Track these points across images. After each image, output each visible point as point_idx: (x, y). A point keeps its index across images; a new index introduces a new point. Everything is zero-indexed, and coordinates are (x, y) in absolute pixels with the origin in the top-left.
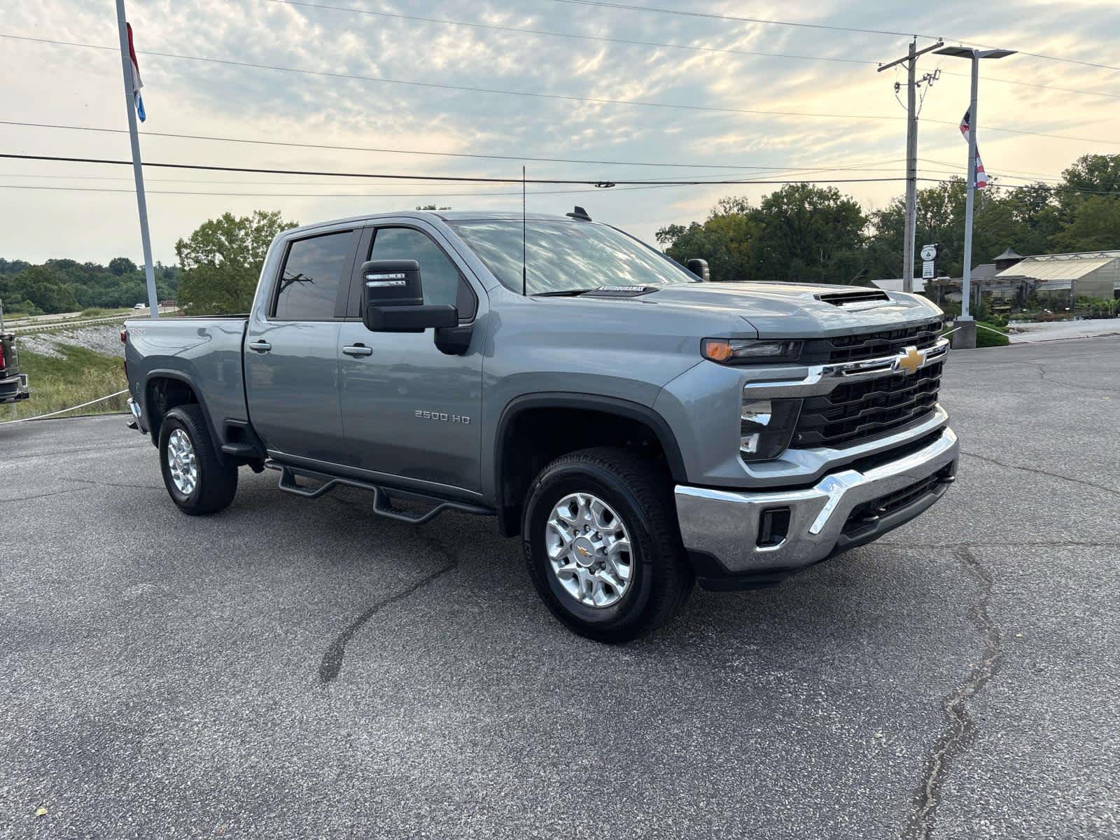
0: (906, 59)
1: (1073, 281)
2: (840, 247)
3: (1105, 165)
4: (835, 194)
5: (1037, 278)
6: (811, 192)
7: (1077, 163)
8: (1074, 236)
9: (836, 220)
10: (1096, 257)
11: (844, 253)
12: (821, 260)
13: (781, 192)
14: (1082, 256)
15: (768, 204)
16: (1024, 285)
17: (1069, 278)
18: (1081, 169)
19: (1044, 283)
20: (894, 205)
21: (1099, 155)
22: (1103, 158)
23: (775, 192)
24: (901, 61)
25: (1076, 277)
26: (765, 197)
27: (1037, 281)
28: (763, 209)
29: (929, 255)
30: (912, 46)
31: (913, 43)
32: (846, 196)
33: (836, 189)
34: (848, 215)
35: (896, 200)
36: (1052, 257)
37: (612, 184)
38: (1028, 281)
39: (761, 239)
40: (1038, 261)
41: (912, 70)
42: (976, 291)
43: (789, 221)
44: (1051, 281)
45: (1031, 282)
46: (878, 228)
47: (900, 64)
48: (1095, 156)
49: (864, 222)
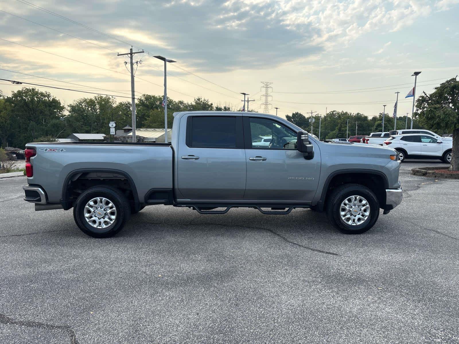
0: (129, 54)
1: (156, 138)
2: (52, 118)
3: (151, 98)
4: (48, 95)
5: (144, 137)
6: (37, 93)
7: (141, 96)
8: (150, 122)
9: (50, 106)
10: (153, 131)
11: (55, 121)
12: (44, 123)
13: (22, 90)
14: (156, 130)
15: (15, 95)
16: (140, 139)
17: (155, 137)
18: (143, 98)
19: (146, 139)
20: (75, 103)
21: (149, 94)
22: (150, 96)
23: (19, 91)
24: (127, 54)
25: (157, 137)
26: (13, 92)
27: (144, 138)
28: (13, 98)
29: (112, 125)
30: (131, 50)
31: (131, 48)
32: (53, 96)
33: (49, 93)
34: (55, 104)
35: (76, 101)
36: (146, 129)
37: (21, 83)
38: (141, 138)
39: (13, 111)
40: (141, 130)
41: (131, 58)
42: (124, 140)
43: (26, 104)
44: (149, 138)
45: (142, 138)
46: (70, 112)
47: (126, 55)
48: (147, 95)
49: (62, 108)
